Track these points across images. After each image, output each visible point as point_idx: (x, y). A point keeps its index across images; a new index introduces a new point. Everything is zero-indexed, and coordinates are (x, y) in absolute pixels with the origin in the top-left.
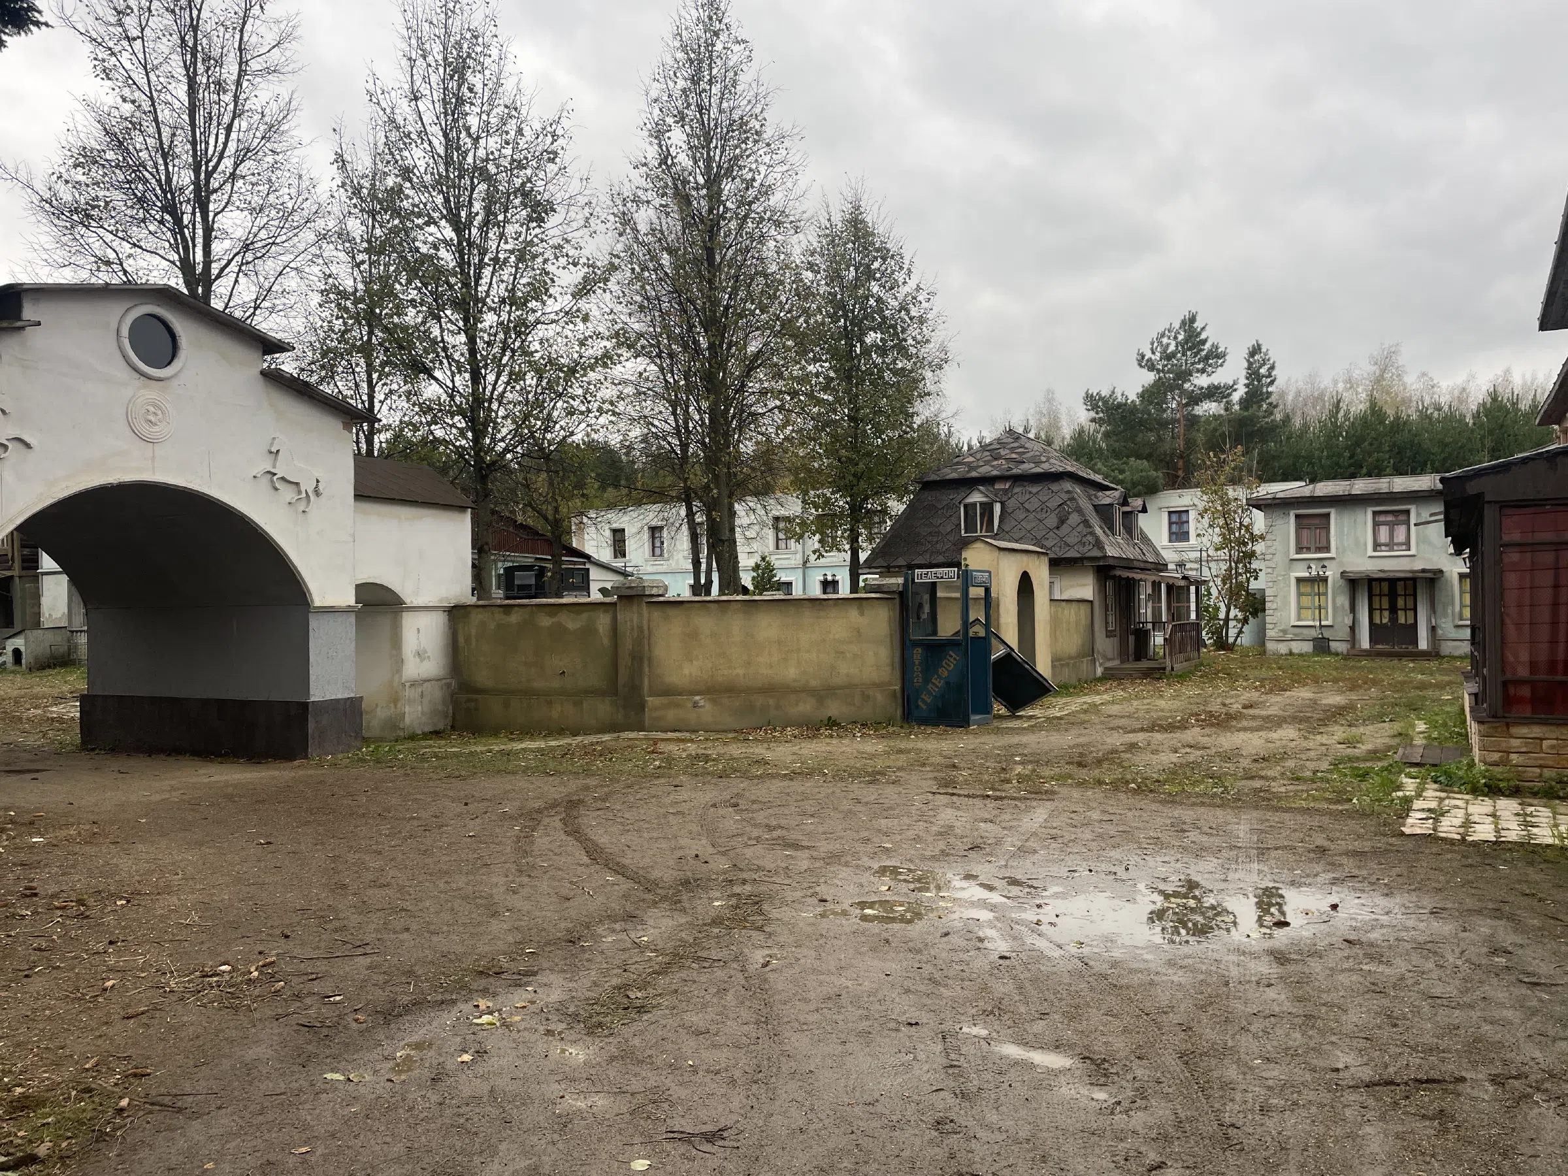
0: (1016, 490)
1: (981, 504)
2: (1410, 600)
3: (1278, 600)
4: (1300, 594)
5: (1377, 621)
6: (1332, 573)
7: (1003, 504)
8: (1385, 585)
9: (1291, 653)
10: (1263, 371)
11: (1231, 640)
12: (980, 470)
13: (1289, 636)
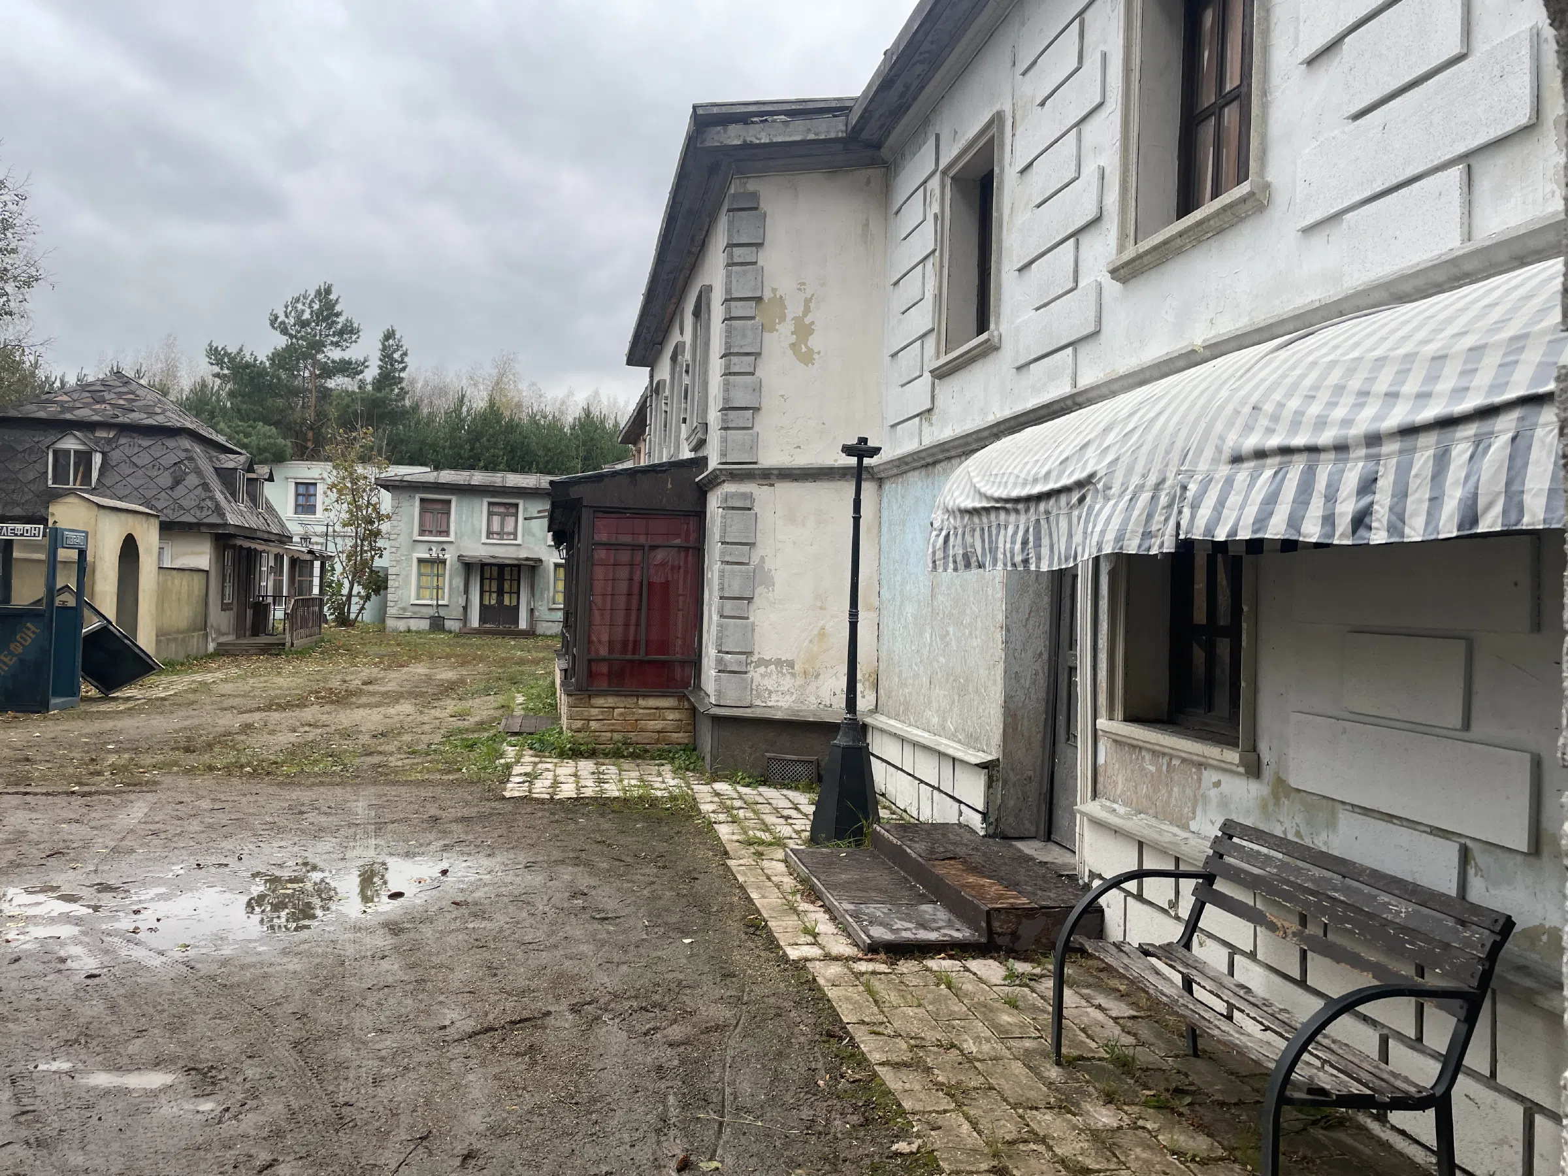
0: (122, 441)
1: (76, 452)
2: (515, 584)
3: (400, 578)
4: (420, 575)
5: (487, 603)
6: (450, 556)
7: (104, 454)
8: (495, 569)
9: (409, 631)
10: (396, 356)
11: (353, 616)
12: (77, 412)
13: (408, 614)
